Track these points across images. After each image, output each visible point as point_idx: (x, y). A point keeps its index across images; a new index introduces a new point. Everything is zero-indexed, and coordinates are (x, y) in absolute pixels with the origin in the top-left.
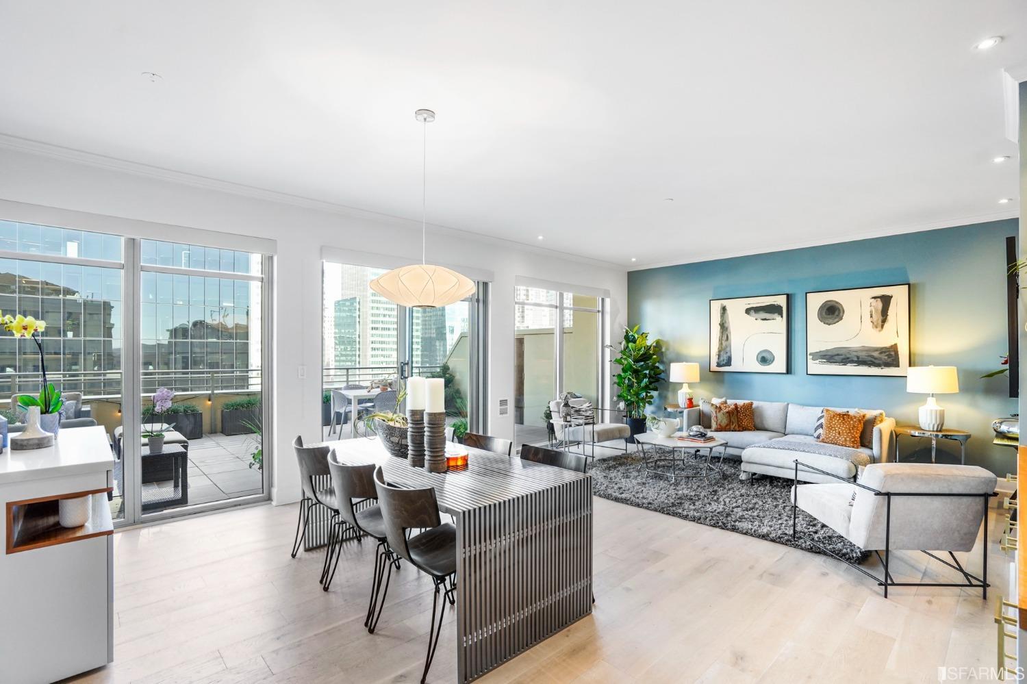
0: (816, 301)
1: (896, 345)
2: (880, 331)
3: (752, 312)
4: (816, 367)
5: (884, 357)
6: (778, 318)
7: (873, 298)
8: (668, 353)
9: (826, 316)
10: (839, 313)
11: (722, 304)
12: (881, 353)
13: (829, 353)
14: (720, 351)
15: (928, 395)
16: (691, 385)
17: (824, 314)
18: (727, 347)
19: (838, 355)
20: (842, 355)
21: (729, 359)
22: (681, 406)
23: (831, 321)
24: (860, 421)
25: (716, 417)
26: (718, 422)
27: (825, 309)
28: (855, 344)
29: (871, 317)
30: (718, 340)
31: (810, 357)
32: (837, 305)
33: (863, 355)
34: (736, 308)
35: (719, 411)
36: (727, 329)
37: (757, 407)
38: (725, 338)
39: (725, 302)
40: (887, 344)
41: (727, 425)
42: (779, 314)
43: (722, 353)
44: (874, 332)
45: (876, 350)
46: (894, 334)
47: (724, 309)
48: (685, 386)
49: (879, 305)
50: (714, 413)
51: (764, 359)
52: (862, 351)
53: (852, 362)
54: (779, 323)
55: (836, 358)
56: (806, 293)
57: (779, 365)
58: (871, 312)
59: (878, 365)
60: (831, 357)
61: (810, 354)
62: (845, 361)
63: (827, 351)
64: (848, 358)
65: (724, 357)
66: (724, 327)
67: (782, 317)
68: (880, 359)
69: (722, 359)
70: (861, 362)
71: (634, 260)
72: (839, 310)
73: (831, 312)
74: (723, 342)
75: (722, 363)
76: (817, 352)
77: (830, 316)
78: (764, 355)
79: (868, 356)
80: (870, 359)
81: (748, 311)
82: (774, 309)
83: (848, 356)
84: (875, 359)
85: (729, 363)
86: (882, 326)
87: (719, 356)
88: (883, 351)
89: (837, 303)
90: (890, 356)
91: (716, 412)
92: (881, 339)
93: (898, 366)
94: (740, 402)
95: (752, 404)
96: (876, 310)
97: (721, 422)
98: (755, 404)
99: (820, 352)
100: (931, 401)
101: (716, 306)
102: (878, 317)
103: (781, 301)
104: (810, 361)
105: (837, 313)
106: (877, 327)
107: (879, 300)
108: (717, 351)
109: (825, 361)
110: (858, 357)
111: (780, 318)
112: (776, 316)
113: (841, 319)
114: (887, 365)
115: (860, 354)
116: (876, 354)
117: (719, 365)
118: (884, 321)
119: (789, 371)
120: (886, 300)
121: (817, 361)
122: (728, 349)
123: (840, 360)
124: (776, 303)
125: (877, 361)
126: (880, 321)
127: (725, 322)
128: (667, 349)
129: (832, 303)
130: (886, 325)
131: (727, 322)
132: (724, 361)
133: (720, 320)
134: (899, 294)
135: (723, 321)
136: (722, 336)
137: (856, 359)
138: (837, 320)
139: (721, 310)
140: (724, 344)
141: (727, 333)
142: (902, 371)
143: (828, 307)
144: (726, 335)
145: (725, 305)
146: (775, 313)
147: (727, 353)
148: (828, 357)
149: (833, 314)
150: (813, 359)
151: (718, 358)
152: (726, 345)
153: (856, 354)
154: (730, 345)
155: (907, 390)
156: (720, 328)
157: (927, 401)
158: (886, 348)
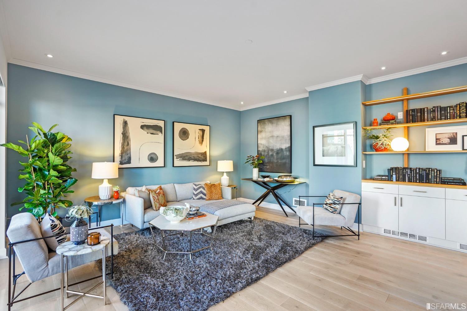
0: (178, 127)
1: (206, 151)
2: (201, 145)
3: (145, 128)
4: (178, 163)
5: (202, 157)
6: (160, 134)
7: (200, 130)
9: (182, 136)
10: (187, 135)
11: (124, 119)
12: (202, 155)
13: (183, 155)
14: (122, 153)
17: (181, 134)
18: (127, 150)
19: (187, 156)
20: (188, 156)
21: (130, 159)
23: (184, 138)
25: (158, 199)
26: (160, 202)
27: (182, 131)
28: (193, 151)
29: (198, 138)
30: (121, 145)
31: (175, 157)
32: (187, 131)
33: (196, 156)
34: (134, 124)
35: (159, 195)
36: (128, 137)
37: (164, 188)
38: (126, 144)
39: (127, 118)
40: (203, 151)
42: (160, 132)
43: (124, 154)
44: (199, 145)
45: (200, 153)
46: (204, 148)
47: (125, 123)
48: (106, 182)
49: (201, 133)
50: (156, 197)
51: (153, 158)
52: (195, 154)
53: (192, 159)
55: (186, 157)
56: (173, 122)
57: (160, 162)
58: (199, 136)
59: (200, 161)
60: (184, 157)
61: (175, 156)
62: (189, 159)
63: (183, 154)
66: (125, 136)
67: (162, 133)
69: (124, 158)
70: (195, 160)
72: (187, 133)
74: (125, 146)
75: (124, 162)
76: (178, 155)
77: (184, 136)
78: (152, 156)
79: (198, 157)
80: (198, 158)
81: (142, 127)
82: (157, 128)
83: (191, 156)
84: (200, 158)
85: (129, 162)
86: (202, 143)
87: (122, 156)
89: (187, 130)
91: (157, 196)
95: (161, 186)
96: (200, 136)
97: (161, 202)
99: (180, 154)
100: (225, 174)
101: (119, 120)
102: (200, 138)
103: (161, 124)
104: (175, 159)
106: (200, 143)
107: (201, 131)
108: (120, 153)
109: (181, 159)
110: (194, 157)
113: (188, 138)
114: (204, 160)
116: (200, 156)
117: (121, 163)
118: (203, 141)
119: (165, 166)
120: (203, 131)
121: (178, 159)
122: (128, 152)
124: (158, 125)
125: (200, 159)
126: (201, 140)
127: (127, 132)
129: (185, 130)
131: (128, 132)
132: (125, 160)
133: (122, 130)
134: (207, 129)
135: (125, 132)
136: (124, 143)
137: (193, 158)
138: (186, 138)
139: (123, 124)
140: (126, 148)
141: (128, 140)
142: (207, 163)
143: (183, 131)
144: (127, 142)
145: (126, 120)
146: (158, 131)
147: (128, 154)
148: (183, 157)
149: (185, 135)
150: (177, 158)
151: (121, 159)
152: (127, 149)
153: (193, 155)
154: (130, 149)
155: (218, 171)
156: (123, 136)
157: (223, 175)
158: (203, 153)
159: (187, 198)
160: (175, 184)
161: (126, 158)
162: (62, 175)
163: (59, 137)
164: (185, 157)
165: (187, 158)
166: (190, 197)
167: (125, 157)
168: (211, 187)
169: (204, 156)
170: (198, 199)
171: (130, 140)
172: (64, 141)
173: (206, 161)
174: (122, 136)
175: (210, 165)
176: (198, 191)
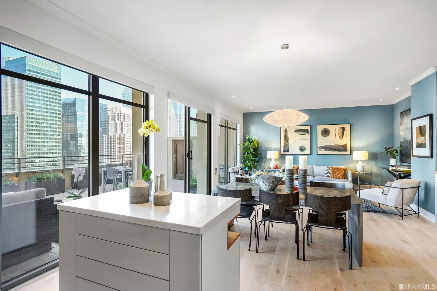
0: (320, 128)
1: (346, 144)
3: (297, 132)
4: (320, 152)
5: (343, 148)
6: (307, 134)
7: (339, 128)
8: (262, 147)
9: (324, 134)
12: (342, 147)
13: (325, 147)
14: (284, 146)
15: (359, 160)
16: (275, 160)
17: (323, 133)
19: (328, 147)
20: (329, 147)
21: (288, 149)
22: (272, 168)
23: (325, 135)
24: (343, 170)
28: (333, 144)
29: (339, 135)
30: (283, 142)
31: (318, 148)
34: (291, 130)
36: (287, 138)
38: (286, 141)
40: (344, 144)
43: (285, 147)
44: (340, 140)
45: (340, 146)
46: (346, 141)
47: (286, 130)
48: (273, 160)
49: (341, 130)
51: (302, 149)
53: (333, 150)
54: (307, 136)
56: (317, 125)
57: (307, 151)
58: (339, 133)
60: (326, 148)
64: (331, 149)
65: (286, 148)
67: (308, 134)
68: (342, 149)
69: (285, 149)
70: (335, 150)
71: (251, 108)
72: (329, 132)
73: (326, 132)
76: (320, 147)
78: (302, 148)
80: (338, 149)
81: (296, 131)
82: (305, 131)
84: (340, 149)
85: (288, 151)
86: (342, 138)
87: (284, 148)
88: (342, 146)
89: (328, 129)
90: (344, 148)
92: (342, 142)
99: (322, 146)
100: (360, 162)
101: (283, 129)
102: (341, 134)
103: (308, 128)
104: (318, 150)
105: (327, 133)
106: (340, 138)
107: (341, 129)
109: (323, 150)
110: (334, 148)
112: (306, 133)
113: (329, 135)
114: (344, 151)
115: (335, 147)
116: (340, 147)
117: (284, 152)
118: (343, 136)
119: (311, 154)
120: (343, 129)
121: (321, 150)
122: (288, 146)
123: (328, 150)
124: (306, 128)
125: (340, 150)
126: (341, 136)
130: (343, 138)
131: (287, 135)
134: (347, 127)
136: (285, 141)
138: (327, 135)
140: (286, 143)
142: (348, 153)
143: (324, 130)
145: (286, 128)
146: (306, 132)
147: (287, 147)
150: (319, 149)
151: (284, 149)
153: (334, 147)
154: (289, 144)
155: (354, 159)
157: (359, 162)
158: (343, 145)
159: (321, 175)
160: (314, 166)
162: (255, 156)
163: (254, 140)
166: (323, 175)
168: (335, 169)
171: (289, 139)
172: (255, 141)
173: (347, 151)
174: (284, 137)
175: (350, 155)
176: (327, 171)
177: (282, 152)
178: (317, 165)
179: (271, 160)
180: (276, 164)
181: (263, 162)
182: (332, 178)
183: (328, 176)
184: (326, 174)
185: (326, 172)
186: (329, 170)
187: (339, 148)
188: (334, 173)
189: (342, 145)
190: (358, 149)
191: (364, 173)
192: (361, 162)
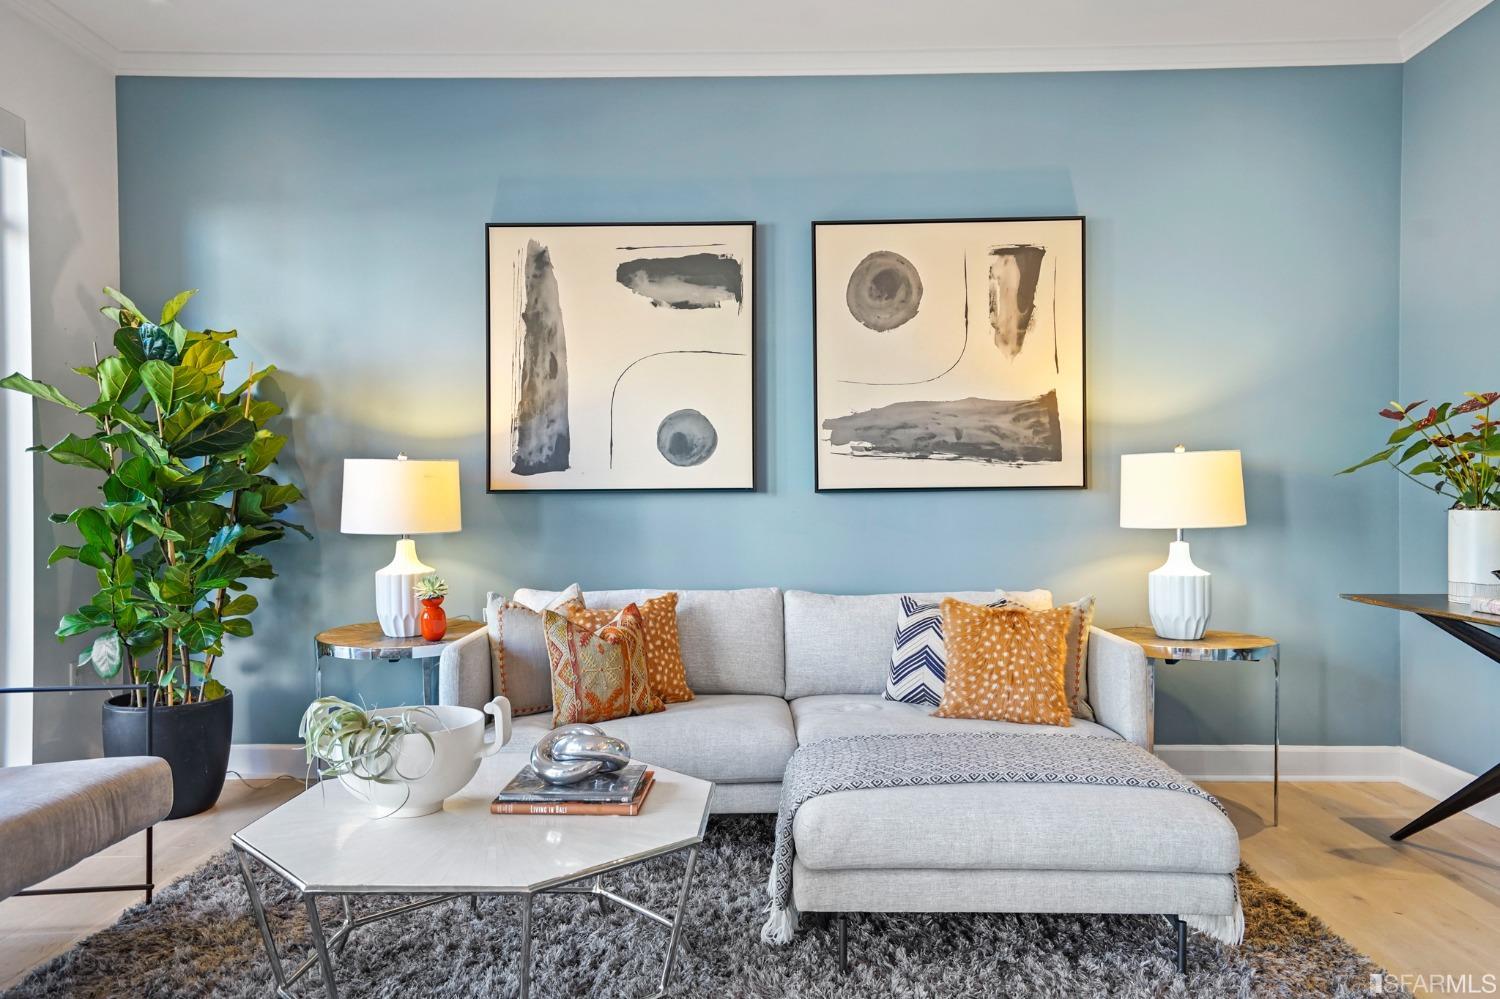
0: (843, 252)
1: (1052, 394)
2: (1014, 353)
3: (641, 277)
4: (842, 467)
5: (1024, 432)
6: (729, 303)
7: (1000, 252)
8: (313, 422)
9: (869, 301)
10: (909, 293)
11: (532, 244)
12: (1016, 420)
13: (879, 422)
14: (524, 416)
15: (1169, 534)
16: (425, 545)
17: (865, 294)
18: (550, 398)
19: (904, 426)
21: (563, 443)
22: (389, 630)
23: (884, 318)
24: (1060, 627)
25: (575, 665)
26: (587, 682)
27: (869, 278)
28: (949, 392)
29: (992, 310)
30: (518, 374)
31: (825, 434)
32: (900, 266)
33: (972, 428)
34: (585, 260)
35: (585, 642)
36: (552, 333)
37: (690, 611)
38: (543, 367)
39: (544, 237)
40: (1032, 393)
41: (618, 693)
42: (728, 290)
43: (534, 422)
44: (999, 354)
45: (1005, 408)
46: (1047, 365)
47: (540, 261)
48: (403, 549)
49: (1011, 271)
50: (565, 649)
51: (685, 441)
52: (967, 413)
53: (943, 447)
54: (730, 318)
55: (899, 434)
56: (814, 224)
57: (730, 464)
58: (992, 294)
59: (1009, 457)
60: (886, 433)
61: (825, 426)
62: (922, 448)
63: (875, 413)
64: (933, 436)
65: (543, 437)
66: (539, 327)
67: (739, 299)
68: (1015, 438)
69: (533, 443)
70: (967, 449)
72: (908, 284)
73: (886, 290)
74: (538, 382)
75: (534, 460)
76: (844, 418)
77: (884, 302)
78: (684, 427)
79: (986, 429)
80: (989, 437)
81: (627, 273)
82: (711, 271)
83: (933, 429)
84: (1003, 436)
85: (559, 459)
86: (1020, 339)
87: (523, 432)
88: (1020, 411)
89: (902, 261)
90: (1037, 427)
91: (571, 645)
92: (1018, 377)
93: (1058, 458)
94: (642, 597)
95: (672, 600)
96: (1005, 291)
97: (595, 683)
98: (686, 599)
99: (855, 416)
100: (1180, 549)
101: (511, 248)
102: (1009, 311)
103: (735, 244)
104: (825, 447)
105: (901, 294)
106: (1006, 342)
107: (1011, 258)
108: (516, 414)
109: (868, 445)
110: (958, 433)
111: (733, 302)
112: (720, 295)
113: (914, 312)
114: (1033, 455)
115: (963, 423)
116: (1004, 423)
117: (522, 467)
118: (1024, 324)
119: (759, 484)
120: (1029, 259)
121: (846, 448)
122: (556, 409)
123: (909, 444)
124: (716, 251)
125: (1007, 445)
126: (1014, 322)
127: (546, 309)
128: (309, 410)
129: (890, 263)
130: (1028, 337)
131: (552, 308)
132: (541, 450)
133: (525, 301)
134: (1059, 242)
135: (539, 306)
136: (533, 360)
137: (952, 439)
138: (901, 315)
139: (527, 265)
140: (542, 388)
141: (549, 349)
142: (1067, 471)
143: (875, 272)
144: (548, 358)
145: (543, 245)
146: (715, 285)
147: (552, 421)
148: (874, 433)
149: (891, 295)
150: (835, 441)
151: (521, 443)
152: (549, 393)
153: (952, 422)
154: (564, 394)
155: (1127, 521)
156: (528, 331)
157: (1166, 552)
158: (1029, 404)
159: (850, 685)
160: (788, 596)
161: (545, 440)
164: (889, 430)
165: (904, 437)
166: (868, 683)
167: (539, 437)
168: (983, 623)
169: (1039, 423)
170: (906, 699)
171: (564, 349)
173: (1056, 456)
174: (524, 327)
175: (1085, 486)
176: (913, 647)
177: (504, 475)
178: (814, 591)
179: (383, 546)
180: (425, 590)
181: (324, 568)
182: (957, 713)
183: (920, 697)
184: (900, 672)
185: (898, 657)
186: (928, 638)
187: (995, 431)
188: (976, 664)
189: (1019, 405)
190: (1157, 441)
191: (1223, 653)
192: (1185, 546)
